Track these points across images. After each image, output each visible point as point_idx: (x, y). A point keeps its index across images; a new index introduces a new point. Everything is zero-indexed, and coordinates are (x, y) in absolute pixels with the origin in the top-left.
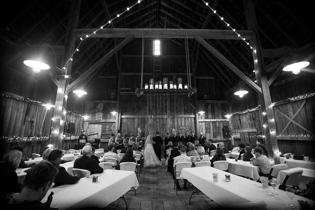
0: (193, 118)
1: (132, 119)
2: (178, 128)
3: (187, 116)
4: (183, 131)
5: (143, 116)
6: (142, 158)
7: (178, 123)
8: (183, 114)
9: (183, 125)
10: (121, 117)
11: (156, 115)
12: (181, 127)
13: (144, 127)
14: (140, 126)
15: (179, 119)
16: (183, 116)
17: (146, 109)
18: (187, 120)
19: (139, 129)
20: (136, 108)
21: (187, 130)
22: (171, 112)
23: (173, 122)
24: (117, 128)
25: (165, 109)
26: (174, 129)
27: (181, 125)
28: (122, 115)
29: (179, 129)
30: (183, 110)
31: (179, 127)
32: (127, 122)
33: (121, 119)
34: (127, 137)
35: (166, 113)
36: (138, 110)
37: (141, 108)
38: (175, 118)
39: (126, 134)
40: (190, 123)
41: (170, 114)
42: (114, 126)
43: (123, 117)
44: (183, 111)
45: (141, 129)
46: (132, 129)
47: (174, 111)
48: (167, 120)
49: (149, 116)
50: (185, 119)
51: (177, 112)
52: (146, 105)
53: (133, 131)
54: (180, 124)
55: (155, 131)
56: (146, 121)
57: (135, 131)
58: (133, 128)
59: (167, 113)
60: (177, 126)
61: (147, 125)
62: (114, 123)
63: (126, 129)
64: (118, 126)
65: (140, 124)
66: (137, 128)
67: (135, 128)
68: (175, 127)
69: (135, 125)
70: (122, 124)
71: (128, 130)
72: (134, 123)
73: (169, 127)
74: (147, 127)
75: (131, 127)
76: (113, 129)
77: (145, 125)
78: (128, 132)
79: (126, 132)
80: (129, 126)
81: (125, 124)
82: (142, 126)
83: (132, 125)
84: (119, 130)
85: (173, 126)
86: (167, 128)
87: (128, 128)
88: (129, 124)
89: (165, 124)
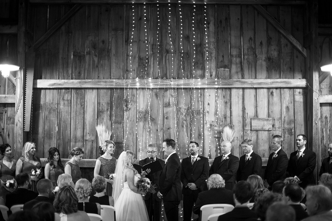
0: (298, 90)
1: (77, 93)
2: (244, 126)
3: (279, 82)
4: (264, 136)
5: (115, 83)
7: (244, 109)
8: (264, 74)
9: (263, 113)
10: (35, 83)
11: (165, 76)
12: (256, 124)
13: (120, 121)
14: (106, 116)
15: (250, 94)
16: (263, 81)
17: (128, 55)
18: (276, 98)
19: (100, 129)
20: (89, 53)
21: (278, 133)
22: (217, 67)
23: (228, 103)
24: (20, 125)
25: (196, 54)
26: (231, 127)
27: (256, 116)
28: (38, 76)
29: (248, 128)
30: (262, 62)
31: (248, 121)
32: (58, 104)
33: (37, 92)
34: (56, 157)
35: (199, 72)
36: (96, 59)
37: (109, 51)
38: (234, 91)
39: (54, 145)
40: (288, 108)
41: (214, 74)
42: (11, 119)
43: (42, 83)
44: (264, 63)
45: (110, 128)
46: (76, 129)
47: (231, 62)
48: (203, 95)
49: (140, 83)
50: (272, 93)
51: (242, 69)
52: (127, 41)
53: (79, 133)
54: (250, 112)
55: (157, 136)
56: (127, 101)
57: (88, 137)
58: (80, 126)
59: (203, 69)
60: (242, 118)
61: (130, 116)
62: (10, 107)
63: (55, 129)
64: (24, 119)
65: (105, 112)
66: (95, 126)
67: (85, 125)
68: (234, 124)
69: (88, 113)
70: (41, 110)
71: (62, 131)
72: (84, 108)
73: (213, 121)
74: (131, 121)
75: (72, 121)
76: (7, 129)
77: (122, 114)
78: (61, 139)
79: (54, 139)
80: (64, 119)
81: (50, 113)
82: (111, 116)
83: (76, 113)
84: (27, 132)
85: (225, 118)
86: (205, 124)
87: (62, 125)
88: (65, 111)
89: (198, 113)
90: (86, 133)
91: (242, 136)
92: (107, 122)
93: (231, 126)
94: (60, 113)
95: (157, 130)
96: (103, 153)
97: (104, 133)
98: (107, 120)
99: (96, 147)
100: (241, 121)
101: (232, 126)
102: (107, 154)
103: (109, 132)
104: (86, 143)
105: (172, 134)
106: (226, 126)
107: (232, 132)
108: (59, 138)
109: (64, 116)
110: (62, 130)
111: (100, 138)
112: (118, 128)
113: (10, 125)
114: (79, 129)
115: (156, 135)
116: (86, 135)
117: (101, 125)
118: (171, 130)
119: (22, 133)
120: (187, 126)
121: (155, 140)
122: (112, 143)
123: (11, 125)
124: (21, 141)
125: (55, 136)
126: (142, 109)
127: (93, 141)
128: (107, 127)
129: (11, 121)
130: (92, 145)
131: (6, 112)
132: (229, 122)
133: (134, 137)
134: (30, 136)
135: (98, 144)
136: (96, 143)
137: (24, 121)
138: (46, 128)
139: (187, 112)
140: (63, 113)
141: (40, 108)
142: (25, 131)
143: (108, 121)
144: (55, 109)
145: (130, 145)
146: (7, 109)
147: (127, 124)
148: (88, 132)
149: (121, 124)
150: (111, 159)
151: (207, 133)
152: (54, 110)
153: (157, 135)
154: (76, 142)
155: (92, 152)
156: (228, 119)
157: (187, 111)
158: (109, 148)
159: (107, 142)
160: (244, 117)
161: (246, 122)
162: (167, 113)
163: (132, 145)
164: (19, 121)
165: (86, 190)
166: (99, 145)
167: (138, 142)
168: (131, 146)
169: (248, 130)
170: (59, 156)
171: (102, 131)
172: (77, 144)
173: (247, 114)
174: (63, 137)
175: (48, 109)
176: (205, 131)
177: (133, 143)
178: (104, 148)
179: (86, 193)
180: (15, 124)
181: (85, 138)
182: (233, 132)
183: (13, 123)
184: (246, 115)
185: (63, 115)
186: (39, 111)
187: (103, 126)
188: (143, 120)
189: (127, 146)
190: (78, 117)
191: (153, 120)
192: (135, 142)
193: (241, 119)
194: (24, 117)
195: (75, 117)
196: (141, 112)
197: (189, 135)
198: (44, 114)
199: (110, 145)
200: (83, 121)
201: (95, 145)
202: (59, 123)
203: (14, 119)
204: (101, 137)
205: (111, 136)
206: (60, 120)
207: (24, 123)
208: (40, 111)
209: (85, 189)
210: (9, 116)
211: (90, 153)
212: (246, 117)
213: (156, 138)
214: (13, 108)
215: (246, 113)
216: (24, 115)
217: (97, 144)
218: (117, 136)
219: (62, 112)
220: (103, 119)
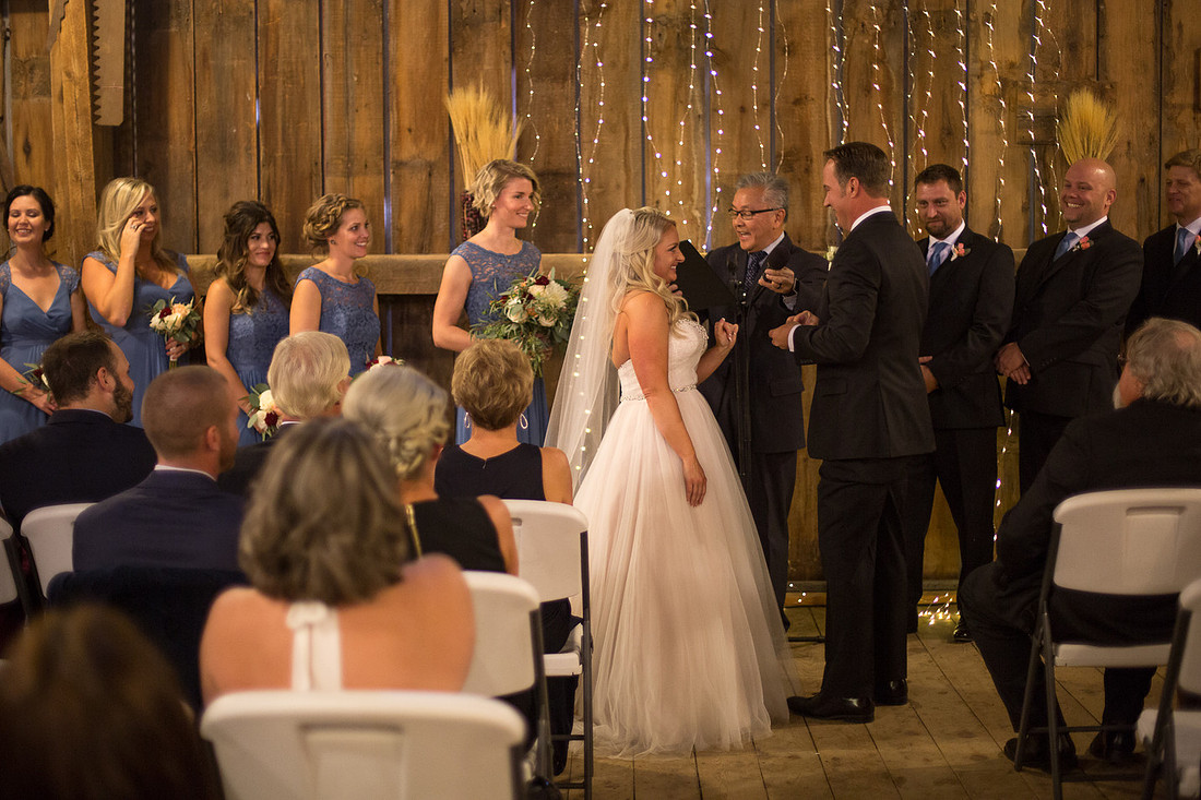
2: (1163, 86)
6: (562, 664)
7: (1164, 3)
13: (562, 70)
14: (490, 47)
19: (466, 106)
24: (76, 95)
26: (1103, 93)
29: (1181, 96)
31: (1183, 62)
42: (36, 72)
45: (511, 100)
46: (346, 108)
53: (364, 132)
54: (1194, 16)
57: (408, 150)
58: (366, 96)
60: (1156, 50)
61: (612, 40)
62: (25, 11)
63: (248, 114)
64: (93, 68)
65: (489, 26)
66: (440, 97)
67: (393, 89)
68: (1112, 77)
69: (404, 32)
70: (174, 23)
71: (284, 122)
72: (382, 7)
73: (1012, 65)
74: (614, 65)
75: (328, 71)
76: (16, 118)
77: (571, 32)
78: (279, 162)
79: (243, 161)
80: (290, 63)
81: (219, 34)
82: (516, 43)
83: (345, 32)
84: (114, 127)
85: (1073, 48)
86: (975, 79)
87: (279, 93)
88: (293, 23)
89: (938, 22)
90: (399, 131)
91: (1151, 136)
92: (498, 72)
93: (1103, 86)
94: (266, 36)
95: (743, 110)
96: (479, 223)
97: (486, 129)
98: (497, 63)
99: (446, 194)
100: (1151, 66)
101: (1108, 87)
102: (501, 229)
103: (510, 119)
104: (398, 177)
105: (814, 129)
106: (1077, 87)
107: (1107, 117)
108: (271, 158)
109: (287, 46)
110: (279, 118)
111: (465, 152)
112: (551, 103)
113: (33, 100)
114: (363, 112)
115: (737, 132)
116: (399, 141)
117: (472, 89)
118: (813, 108)
119: (86, 134)
120: (886, 90)
121: (736, 158)
122: (528, 177)
123: (36, 100)
124: (83, 174)
125: (248, 149)
126: (668, 6)
127: (431, 169)
128: (499, 99)
129: (36, 79)
130: (430, 187)
131: (7, 39)
132: (1091, 70)
133: (630, 144)
134: (130, 152)
135: (457, 183)
136: (446, 175)
137: (93, 78)
138: (205, 107)
139: (888, 20)
140: (281, 32)
141: (173, 13)
142: (100, 122)
143: (503, 67)
144: (241, 14)
145: (613, 184)
146: (12, 23)
147: (597, 80)
148: (406, 123)
149: (565, 80)
150: (515, 253)
151: (981, 120)
152: (239, 22)
153: (741, 135)
154: (348, 174)
155: (427, 222)
156: (1088, 56)
157: (888, 15)
158: (510, 202)
159: (499, 169)
160: (1165, 41)
161: (1174, 67)
162: (790, 23)
163: (623, 185)
164: (69, 74)
165: (400, 440)
166: (463, 185)
167: (649, 167)
168: (618, 186)
169: (1182, 107)
170: (273, 242)
171: (479, 118)
172: (357, 181)
173: (1180, 26)
174: (288, 150)
175: (207, 15)
176: (977, 113)
177: (627, 170)
178: (484, 198)
179: (398, 454)
180: (55, 90)
181: (392, 154)
182: (1111, 119)
183: (45, 90)
184: (1175, 33)
185: (284, 45)
186: (168, 26)
187: (478, 91)
188: (672, 59)
189: (596, 190)
190: (359, 52)
191: (722, 59)
192: (635, 167)
193: (1148, 51)
194: (93, 58)
195: (341, 53)
196: (661, 19)
197: (895, 130)
198: (190, 43)
199: (514, 186)
200: (380, 69)
201: (441, 186)
202: (267, 82)
203: (47, 68)
204: (472, 146)
205: (519, 143)
206: (271, 69)
207: (94, 88)
208: (173, 30)
209: (392, 429)
210: (22, 55)
211: (418, 227)
212: (1174, 44)
213: (735, 145)
214: (41, 16)
215: (1174, 23)
216: (92, 48)
217: (452, 182)
218: (550, 142)
219: (276, 31)
220: (478, 58)
